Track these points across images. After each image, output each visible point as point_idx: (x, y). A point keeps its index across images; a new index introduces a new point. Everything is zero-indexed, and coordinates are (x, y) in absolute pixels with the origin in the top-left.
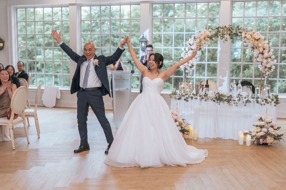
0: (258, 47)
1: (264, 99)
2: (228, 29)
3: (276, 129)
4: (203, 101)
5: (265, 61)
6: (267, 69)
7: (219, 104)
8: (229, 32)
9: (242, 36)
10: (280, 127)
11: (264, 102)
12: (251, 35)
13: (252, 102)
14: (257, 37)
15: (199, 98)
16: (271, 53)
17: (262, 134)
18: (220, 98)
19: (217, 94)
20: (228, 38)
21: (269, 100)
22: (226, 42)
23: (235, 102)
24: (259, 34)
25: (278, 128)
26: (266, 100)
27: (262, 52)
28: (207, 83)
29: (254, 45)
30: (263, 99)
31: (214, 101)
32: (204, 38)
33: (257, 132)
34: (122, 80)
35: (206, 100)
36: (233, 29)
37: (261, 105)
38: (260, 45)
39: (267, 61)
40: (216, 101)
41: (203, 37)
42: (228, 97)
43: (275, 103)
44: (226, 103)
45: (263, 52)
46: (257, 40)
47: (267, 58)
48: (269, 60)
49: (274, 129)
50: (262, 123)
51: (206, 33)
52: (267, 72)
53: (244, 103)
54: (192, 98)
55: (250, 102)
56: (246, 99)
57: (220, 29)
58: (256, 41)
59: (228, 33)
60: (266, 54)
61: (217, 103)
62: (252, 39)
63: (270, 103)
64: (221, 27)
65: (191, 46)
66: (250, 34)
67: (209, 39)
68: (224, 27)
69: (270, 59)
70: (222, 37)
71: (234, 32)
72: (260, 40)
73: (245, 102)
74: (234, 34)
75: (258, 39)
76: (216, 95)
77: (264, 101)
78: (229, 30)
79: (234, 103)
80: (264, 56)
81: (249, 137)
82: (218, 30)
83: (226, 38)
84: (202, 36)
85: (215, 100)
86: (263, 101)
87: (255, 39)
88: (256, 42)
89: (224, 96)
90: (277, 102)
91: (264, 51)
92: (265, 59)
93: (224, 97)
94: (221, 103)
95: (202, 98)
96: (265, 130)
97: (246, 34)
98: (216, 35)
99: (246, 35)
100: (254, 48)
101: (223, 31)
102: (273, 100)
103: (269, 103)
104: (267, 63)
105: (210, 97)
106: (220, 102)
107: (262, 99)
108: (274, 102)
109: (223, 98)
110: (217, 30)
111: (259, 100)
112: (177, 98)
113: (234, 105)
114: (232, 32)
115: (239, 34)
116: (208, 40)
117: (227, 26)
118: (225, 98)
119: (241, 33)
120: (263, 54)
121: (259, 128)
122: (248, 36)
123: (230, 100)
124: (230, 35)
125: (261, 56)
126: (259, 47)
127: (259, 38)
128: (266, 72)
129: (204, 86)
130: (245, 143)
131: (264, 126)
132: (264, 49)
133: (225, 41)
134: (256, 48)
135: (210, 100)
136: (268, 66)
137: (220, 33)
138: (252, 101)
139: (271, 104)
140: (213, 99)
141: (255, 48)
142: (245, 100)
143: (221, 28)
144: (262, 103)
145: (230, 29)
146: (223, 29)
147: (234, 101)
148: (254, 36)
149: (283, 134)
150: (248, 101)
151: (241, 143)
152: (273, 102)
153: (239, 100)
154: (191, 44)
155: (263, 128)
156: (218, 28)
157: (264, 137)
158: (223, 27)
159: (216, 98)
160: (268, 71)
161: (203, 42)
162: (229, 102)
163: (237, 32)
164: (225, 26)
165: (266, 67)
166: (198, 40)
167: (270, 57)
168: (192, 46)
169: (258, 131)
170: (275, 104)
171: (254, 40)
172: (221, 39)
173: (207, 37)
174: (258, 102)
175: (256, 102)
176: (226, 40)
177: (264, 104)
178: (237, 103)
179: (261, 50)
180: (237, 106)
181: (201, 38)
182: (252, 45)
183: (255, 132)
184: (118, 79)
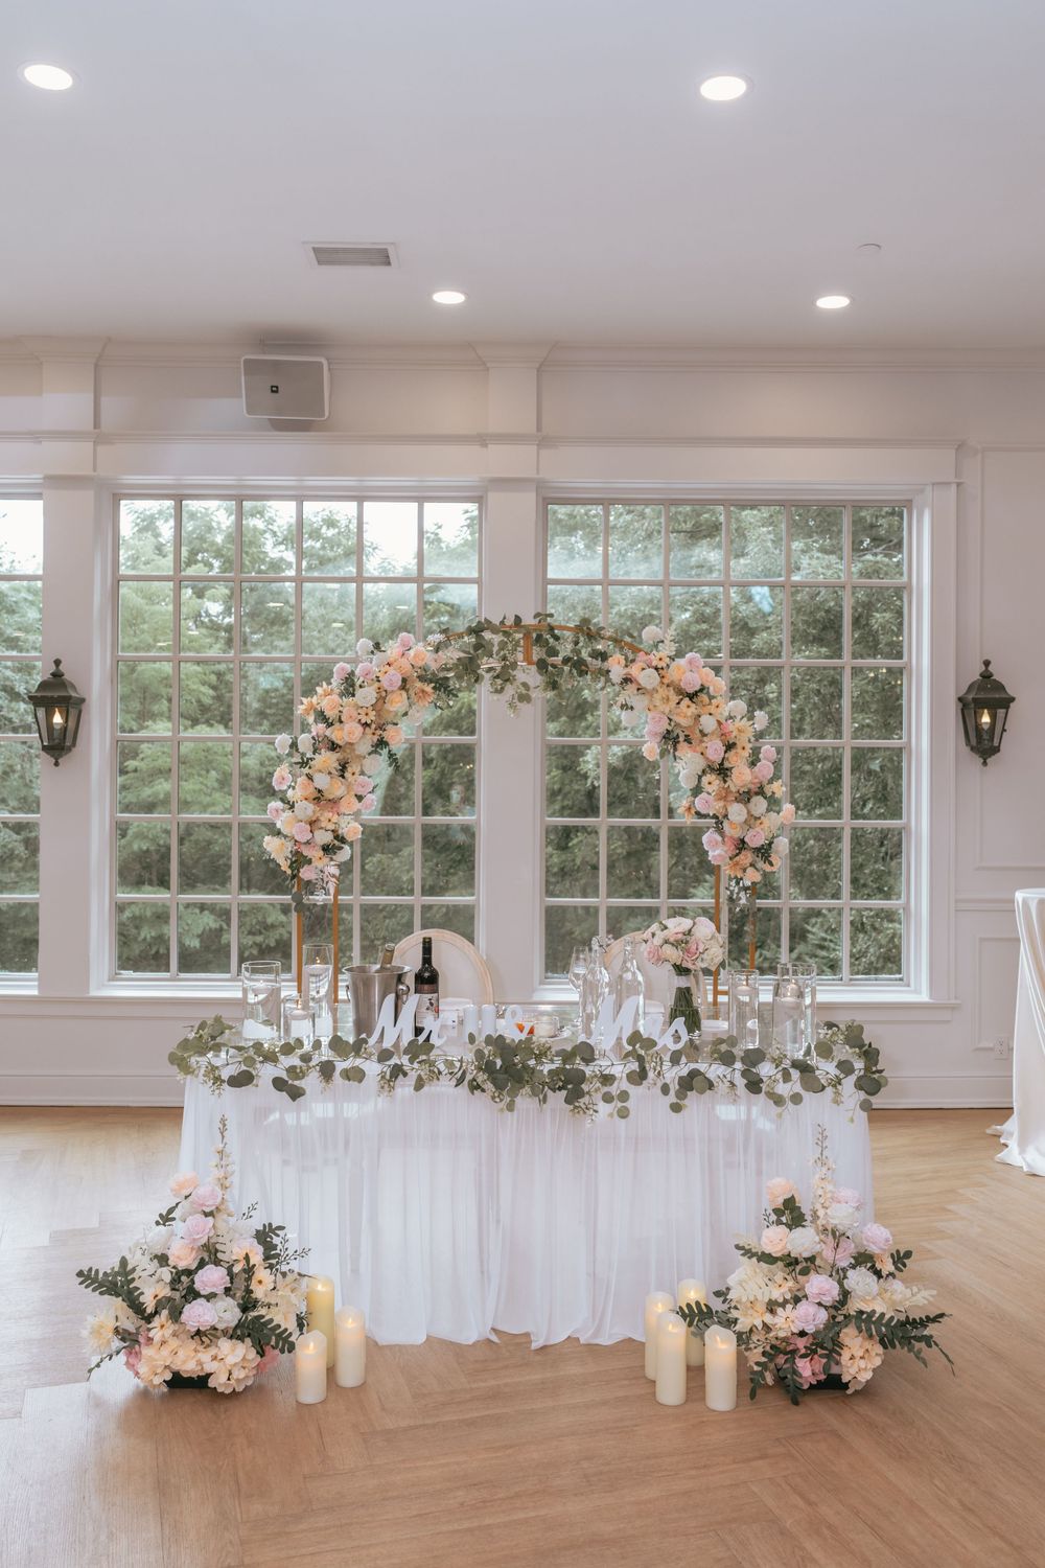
0: (696, 736)
1: (796, 1064)
2: (534, 635)
3: (889, 1275)
4: (405, 1087)
5: (737, 812)
6: (746, 858)
7: (511, 1107)
8: (537, 653)
9: (611, 675)
10: (909, 1254)
11: (795, 1085)
12: (656, 669)
13: (722, 1088)
14: (691, 682)
15: (372, 1068)
16: (765, 768)
17: (808, 1317)
18: (508, 1066)
20: (531, 684)
21: (826, 1069)
22: (523, 706)
23: (614, 1089)
24: (701, 663)
25: (901, 1261)
26: (805, 1068)
27: (721, 764)
28: (427, 960)
29: (677, 725)
30: (786, 1063)
31: (475, 1087)
32: (404, 680)
33: (772, 1307)
35: (419, 1086)
36: (557, 638)
37: (778, 1100)
38: (708, 723)
39: (749, 812)
40: (489, 1086)
41: (392, 679)
42: (567, 1057)
43: (859, 1086)
44: (555, 1098)
45: (726, 765)
46: (692, 696)
47: (745, 797)
48: (759, 805)
49: (878, 1274)
50: (802, 1241)
51: (412, 652)
52: (750, 870)
53: (672, 1098)
54: (327, 1070)
55: (710, 1085)
56: (684, 1069)
57: (487, 635)
58: (686, 701)
59: (535, 658)
60: (742, 776)
61: (499, 1098)
62: (663, 692)
63: (829, 1090)
64: (496, 621)
65: (330, 725)
66: (654, 664)
67: (429, 688)
68: (510, 621)
69: (759, 798)
70: (499, 681)
71: (566, 650)
72: (704, 697)
73: (674, 1087)
74: (566, 661)
75: (696, 694)
76: (480, 1052)
77: (795, 1074)
78: (539, 637)
79: (608, 1098)
80: (729, 783)
81: (720, 1346)
82: (480, 637)
83: (525, 685)
84: (391, 670)
85: (482, 1077)
86: (787, 1077)
87: (680, 692)
88: (688, 710)
89: (541, 1053)
90: (871, 1084)
91: (730, 754)
92: (737, 800)
93: (539, 1062)
94: (525, 1101)
95: (398, 1071)
96: (820, 1286)
97: (629, 662)
98: (468, 668)
99: (634, 670)
100: (676, 742)
101: (503, 645)
102: (845, 1067)
103: (824, 1088)
104: (752, 820)
105: (449, 1064)
106: (513, 1094)
107: (777, 1062)
108: (852, 1078)
109: (533, 1063)
110: (470, 640)
111: (766, 1070)
112: (225, 1074)
113: (604, 1109)
114: (553, 652)
115: (595, 663)
116: (423, 691)
117: (529, 620)
118: (546, 1068)
119: (604, 656)
120: (723, 771)
121: (779, 1271)
122: (648, 678)
123: (582, 1077)
124: (542, 665)
125: (712, 783)
126: (703, 734)
127: (698, 688)
128: (744, 870)
129: (410, 981)
131: (812, 1259)
132: (730, 747)
133: (517, 702)
134: (688, 740)
135: (445, 1086)
136: (756, 839)
137: (491, 656)
138: (721, 1078)
139: (837, 1093)
140: (469, 1077)
141: (681, 739)
142: (672, 1074)
143: (495, 630)
144: (783, 1089)
145: (542, 635)
146: (506, 633)
147: (607, 1079)
148: (672, 674)
149: (942, 1315)
150: (693, 1082)
151: (670, 1387)
152: (849, 1082)
153: (639, 1077)
154: (331, 714)
155: (805, 1272)
156: (476, 631)
157: (826, 1343)
158: (502, 623)
159: (486, 1066)
160: (752, 865)
161: (398, 703)
162: (575, 1095)
163: (578, 652)
164: (518, 619)
165: (741, 845)
166: (366, 696)
167: (761, 792)
168: (337, 725)
169: (777, 1294)
170: (863, 1094)
171: (675, 699)
172: (497, 691)
173: (421, 678)
174: (754, 1085)
175: (740, 1082)
176: (524, 698)
177: (796, 1099)
178: (624, 1096)
179: (715, 749)
180: (623, 1114)
181: (385, 683)
182: (664, 726)
183: (761, 1307)
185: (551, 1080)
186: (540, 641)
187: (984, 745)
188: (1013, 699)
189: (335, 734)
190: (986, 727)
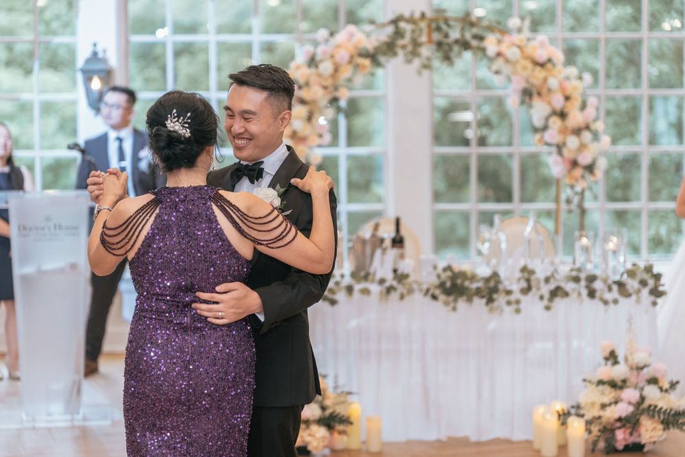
0: (544, 91)
1: (615, 282)
2: (434, 25)
3: (666, 391)
4: (394, 296)
5: (572, 142)
6: (578, 172)
7: (454, 309)
8: (436, 36)
9: (487, 52)
10: (677, 382)
11: (615, 293)
12: (519, 47)
13: (574, 296)
14: (541, 55)
15: (375, 288)
16: (590, 112)
17: (623, 410)
18: (454, 285)
19: (445, 270)
20: (432, 59)
21: (632, 284)
22: (427, 73)
23: (512, 298)
24: (548, 42)
25: (673, 385)
26: (620, 284)
27: (562, 110)
28: (398, 230)
29: (532, 84)
30: (610, 281)
31: (434, 297)
32: (351, 57)
33: (603, 406)
34: (53, 231)
35: (402, 297)
36: (449, 26)
37: (606, 303)
38: (553, 82)
39: (580, 142)
40: (442, 297)
41: (343, 55)
42: (487, 280)
43: (651, 293)
44: (479, 303)
45: (565, 111)
46: (542, 65)
47: (577, 132)
48: (587, 136)
49: (661, 389)
50: (619, 371)
51: (354, 39)
52: (580, 181)
53: (545, 302)
54: (350, 289)
55: (566, 294)
56: (552, 286)
57: (402, 25)
58: (539, 68)
59: (435, 40)
60: (576, 118)
61: (446, 304)
62: (523, 63)
63: (634, 297)
64: (408, 16)
65: (300, 88)
66: (517, 42)
67: (366, 62)
68: (417, 15)
69: (587, 132)
70: (410, 56)
71: (455, 34)
72: (549, 66)
73: (547, 296)
74: (457, 42)
75: (545, 63)
76: (439, 276)
77: (615, 288)
78: (438, 26)
79: (509, 303)
80: (567, 123)
81: (576, 427)
82: (397, 27)
83: (427, 58)
84: (342, 51)
85: (437, 292)
86: (610, 289)
87: (535, 62)
88: (539, 74)
89: (473, 278)
90: (657, 293)
91: (569, 104)
92: (572, 134)
93: (471, 282)
94: (462, 304)
95: (390, 290)
96: (630, 394)
97: (499, 42)
98: (389, 48)
99: (503, 48)
100: (531, 96)
101: (413, 31)
102: (643, 283)
103: (631, 295)
104: (582, 147)
105: (419, 284)
106: (455, 301)
107: (605, 281)
108: (647, 289)
109: (467, 283)
110: (391, 28)
111: (598, 285)
113: (508, 310)
114: (446, 36)
115: (474, 43)
116: (363, 64)
117: (429, 14)
118: (474, 286)
119: (481, 38)
120: (562, 115)
121: (607, 389)
122: (512, 53)
123: (495, 290)
124: (439, 45)
125: (555, 123)
126: (549, 90)
127: (546, 59)
128: (576, 181)
129: (388, 243)
130: (563, 448)
131: (624, 381)
132: (567, 98)
133: (422, 69)
134: (539, 94)
135: (418, 297)
136: (585, 159)
137: (404, 38)
138: (574, 290)
139: (639, 297)
140: (431, 292)
141: (535, 94)
142: (545, 290)
143: (408, 21)
144: (609, 296)
146: (415, 23)
147: (509, 292)
148: (529, 50)
150: (557, 293)
151: (550, 449)
152: (645, 292)
153: (526, 290)
154: (302, 81)
155: (621, 388)
156: (395, 22)
157: (630, 422)
158: (412, 16)
159: (442, 285)
160: (581, 177)
161: (346, 72)
162: (490, 300)
163: (465, 36)
164: (423, 14)
165: (574, 164)
166: (326, 67)
167: (587, 127)
168: (306, 88)
169: (606, 400)
170: (652, 298)
171: (531, 67)
172: (408, 62)
173: (361, 55)
174: (592, 294)
175: (585, 292)
176: (427, 67)
177: (616, 302)
178: (518, 302)
179: (558, 101)
180: (518, 311)
181: (338, 58)
182: (523, 85)
183: (598, 406)
184: (37, 228)
185: (478, 292)
186: (439, 29)
189: (305, 93)
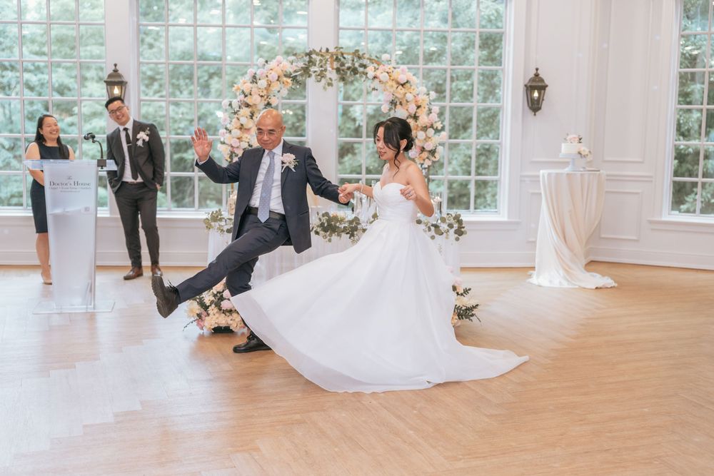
0: (404, 102)
1: (432, 225)
2: (335, 57)
3: (462, 294)
5: (421, 135)
6: (425, 155)
7: (330, 240)
8: (336, 65)
9: (368, 75)
10: (470, 289)
11: (433, 232)
12: (388, 73)
14: (403, 79)
16: (434, 116)
18: (329, 225)
19: (323, 215)
20: (333, 79)
21: (444, 227)
22: (329, 88)
24: (407, 70)
25: (466, 291)
26: (436, 226)
27: (415, 114)
29: (396, 97)
30: (429, 225)
31: (317, 233)
32: (279, 77)
34: (73, 186)
36: (344, 58)
38: (409, 96)
39: (426, 135)
40: (322, 233)
41: (273, 76)
42: (351, 222)
43: (456, 232)
44: (345, 236)
45: (417, 115)
46: (403, 85)
47: (425, 129)
48: (431, 132)
49: (458, 294)
51: (282, 65)
52: (427, 160)
57: (314, 56)
58: (400, 87)
59: (335, 67)
60: (423, 119)
61: (325, 237)
62: (391, 83)
63: (445, 234)
64: (318, 51)
65: (246, 96)
66: (387, 70)
67: (289, 80)
68: (324, 50)
69: (431, 129)
70: (319, 77)
71: (348, 64)
72: (408, 85)
74: (349, 68)
75: (404, 84)
76: (320, 219)
77: (433, 228)
78: (337, 58)
80: (418, 123)
82: (310, 57)
83: (330, 79)
84: (273, 73)
85: (319, 230)
86: (429, 229)
87: (398, 83)
88: (401, 90)
89: (342, 221)
90: (460, 232)
91: (419, 110)
92: (421, 130)
93: (340, 224)
94: (334, 237)
97: (376, 69)
98: (306, 71)
99: (378, 73)
100: (396, 105)
101: (321, 61)
102: (451, 226)
103: (443, 233)
104: (427, 138)
106: (331, 235)
107: (426, 224)
108: (453, 230)
109: (338, 224)
110: (307, 59)
112: (225, 229)
114: (343, 64)
115: (361, 70)
116: (287, 82)
117: (332, 50)
118: (342, 226)
119: (365, 66)
120: (415, 118)
122: (384, 76)
123: (355, 229)
124: (338, 70)
126: (407, 102)
127: (405, 81)
128: (424, 160)
132: (419, 107)
133: (327, 86)
134: (401, 104)
136: (429, 146)
137: (315, 65)
139: (448, 235)
140: (315, 229)
141: (398, 103)
143: (317, 54)
145: (338, 58)
146: (322, 55)
148: (394, 75)
149: (477, 305)
152: (452, 231)
154: (247, 92)
156: (309, 54)
158: (320, 51)
159: (322, 225)
160: (427, 158)
161: (276, 87)
162: (352, 235)
163: (354, 64)
164: (327, 50)
165: (423, 149)
166: (262, 83)
167: (432, 126)
168: (249, 96)
170: (457, 236)
171: (395, 86)
172: (318, 81)
173: (285, 76)
176: (330, 84)
179: (412, 109)
181: (270, 77)
182: (391, 98)
184: (62, 184)
185: (345, 230)
186: (337, 59)
187: (535, 106)
188: (547, 86)
189: (248, 100)
190: (536, 98)
